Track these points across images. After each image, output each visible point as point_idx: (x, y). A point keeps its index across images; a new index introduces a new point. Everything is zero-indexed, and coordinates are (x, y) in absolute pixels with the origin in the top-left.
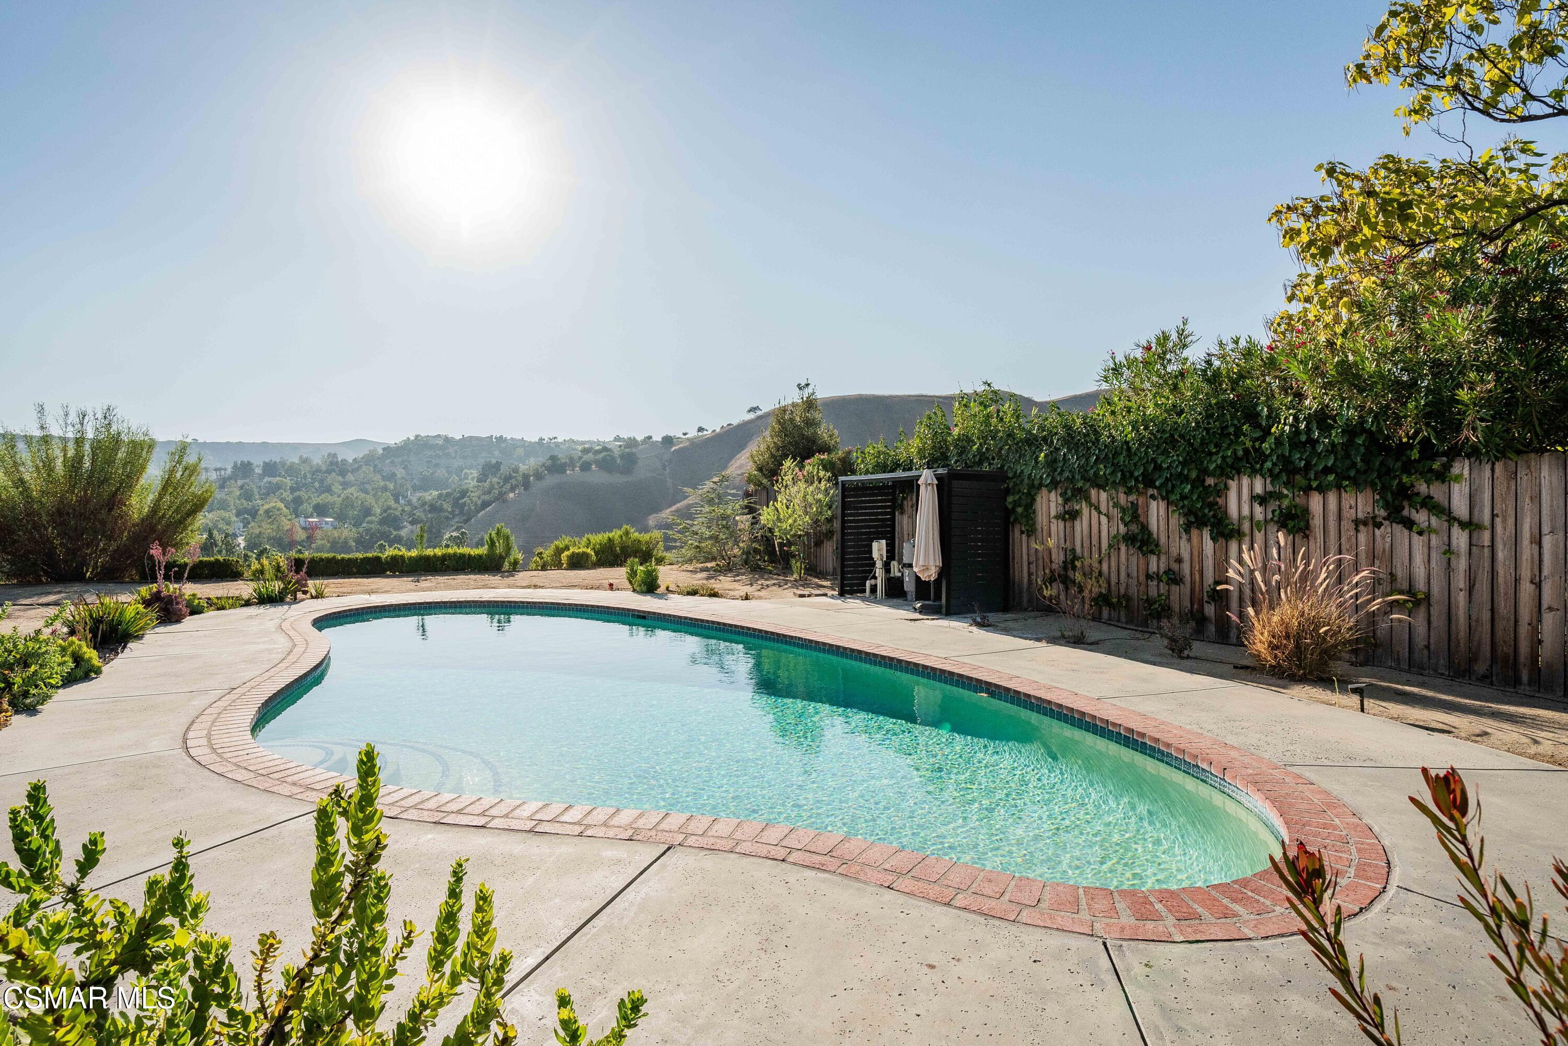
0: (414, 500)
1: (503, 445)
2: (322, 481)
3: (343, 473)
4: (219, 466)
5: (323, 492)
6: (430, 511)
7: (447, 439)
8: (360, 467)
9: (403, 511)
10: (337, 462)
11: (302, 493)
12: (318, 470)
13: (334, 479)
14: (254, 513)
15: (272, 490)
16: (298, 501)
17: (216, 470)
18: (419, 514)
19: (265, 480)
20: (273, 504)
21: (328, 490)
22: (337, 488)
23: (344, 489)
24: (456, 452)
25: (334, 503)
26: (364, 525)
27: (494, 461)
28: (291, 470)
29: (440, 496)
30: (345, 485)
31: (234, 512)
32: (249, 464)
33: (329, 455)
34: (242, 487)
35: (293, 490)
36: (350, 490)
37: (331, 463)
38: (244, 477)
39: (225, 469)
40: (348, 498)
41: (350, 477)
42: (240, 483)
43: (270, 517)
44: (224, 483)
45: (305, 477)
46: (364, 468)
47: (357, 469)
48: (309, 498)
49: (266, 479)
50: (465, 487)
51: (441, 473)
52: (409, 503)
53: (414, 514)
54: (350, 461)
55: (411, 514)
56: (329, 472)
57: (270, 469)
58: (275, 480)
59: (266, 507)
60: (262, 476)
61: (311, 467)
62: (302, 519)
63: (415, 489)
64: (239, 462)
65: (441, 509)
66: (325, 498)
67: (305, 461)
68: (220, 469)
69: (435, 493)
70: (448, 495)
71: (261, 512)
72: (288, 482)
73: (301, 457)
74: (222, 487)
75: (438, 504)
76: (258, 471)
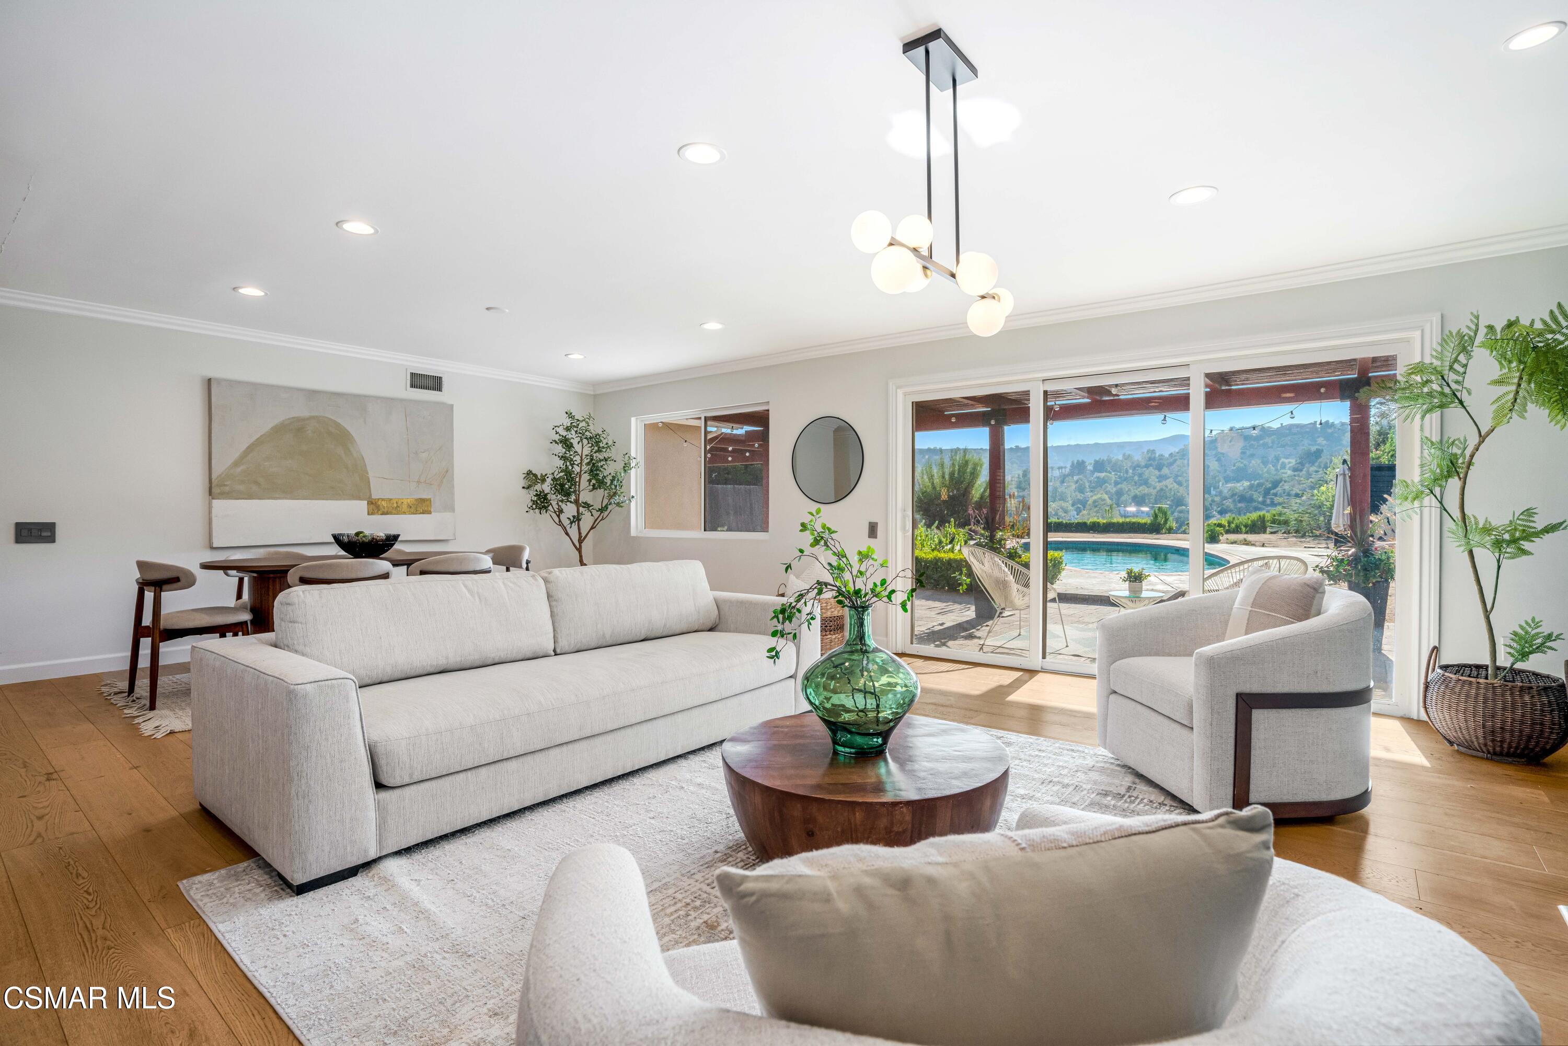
0: (1225, 491)
1: (1330, 431)
2: (1140, 475)
3: (1159, 468)
4: (1062, 465)
5: (1141, 485)
6: (1240, 501)
7: (1263, 429)
8: (1175, 460)
9: (1213, 501)
10: (1155, 457)
11: (1124, 486)
12: (1138, 466)
13: (1152, 474)
14: (1084, 503)
15: (1101, 483)
16: (1119, 493)
17: (1059, 468)
18: (1228, 503)
19: (1095, 476)
20: (1099, 496)
21: (1146, 483)
22: (1153, 480)
23: (1159, 482)
24: (1273, 443)
25: (1149, 495)
26: (1176, 514)
27: (1313, 449)
28: (1116, 467)
29: (1251, 487)
30: (1161, 478)
31: (1070, 502)
32: (1083, 462)
33: (1148, 451)
34: (1077, 482)
35: (1116, 483)
36: (1164, 483)
37: (1150, 459)
38: (1078, 474)
39: (1065, 468)
40: (1162, 490)
41: (1165, 471)
42: (1076, 478)
43: (1096, 506)
44: (1064, 479)
45: (1127, 472)
46: (1179, 462)
47: (1170, 465)
48: (1129, 490)
49: (1097, 474)
50: (1278, 478)
51: (1256, 462)
52: (1221, 492)
53: (1223, 505)
54: (1167, 455)
55: (1220, 504)
56: (1147, 466)
57: (1099, 466)
58: (1102, 475)
59: (1095, 498)
60: (1093, 472)
61: (1133, 463)
62: (1122, 509)
63: (1227, 480)
64: (1076, 462)
65: (1251, 500)
66: (1143, 490)
67: (1127, 457)
68: (1062, 468)
69: (1246, 484)
70: (1260, 485)
71: (1090, 502)
72: (1113, 476)
73: (1124, 455)
74: (1062, 482)
75: (1248, 495)
76: (1090, 468)
